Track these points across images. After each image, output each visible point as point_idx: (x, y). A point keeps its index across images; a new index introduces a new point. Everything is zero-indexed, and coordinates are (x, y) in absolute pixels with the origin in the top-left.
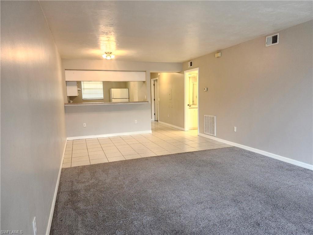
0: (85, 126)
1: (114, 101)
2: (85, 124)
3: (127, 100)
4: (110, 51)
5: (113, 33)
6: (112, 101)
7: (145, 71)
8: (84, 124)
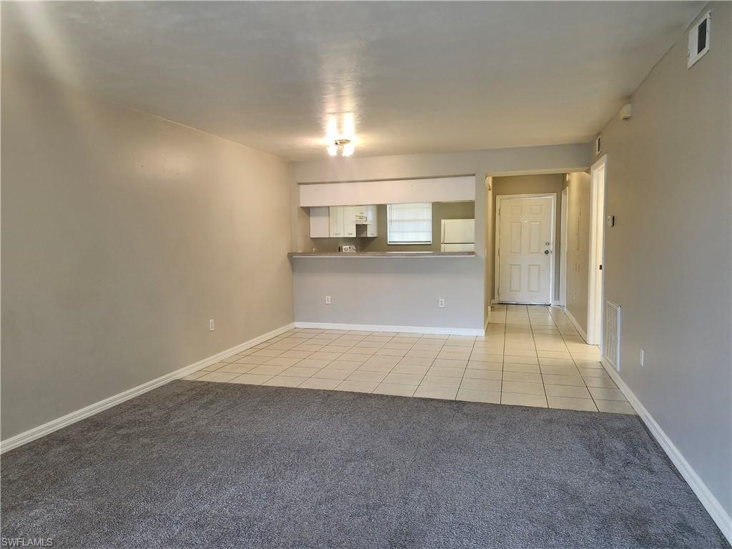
2: (329, 297)
4: (343, 137)
5: (348, 92)
7: (474, 175)
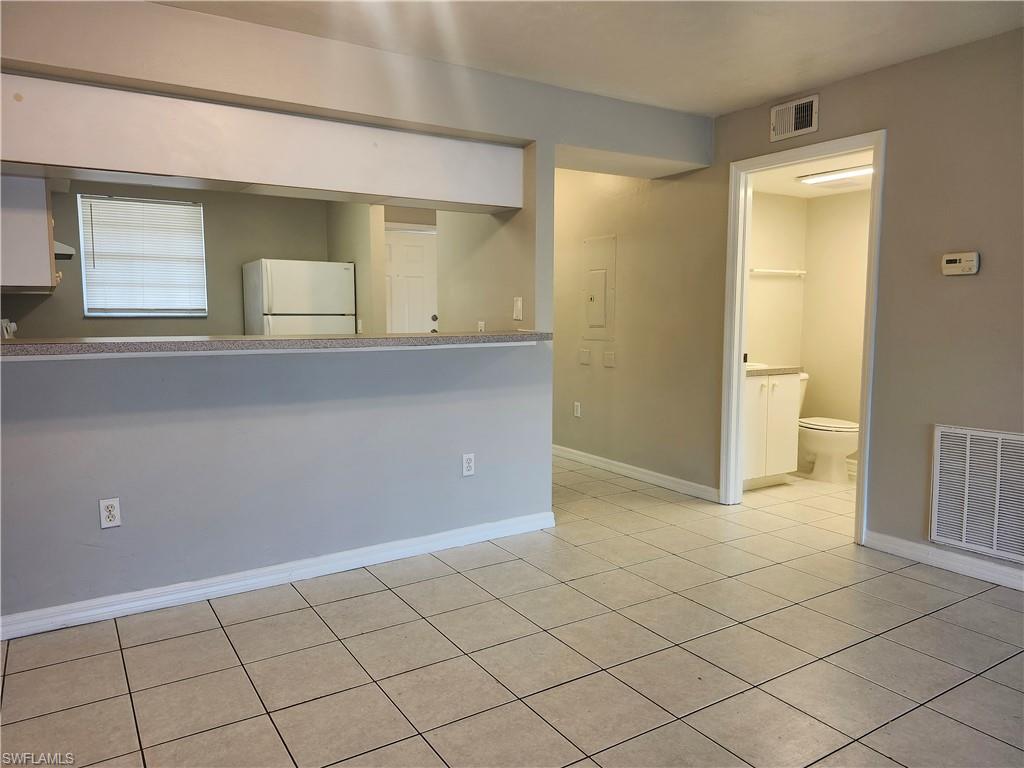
0: (111, 517)
1: (275, 328)
3: (343, 327)
6: (262, 332)
8: (103, 503)
